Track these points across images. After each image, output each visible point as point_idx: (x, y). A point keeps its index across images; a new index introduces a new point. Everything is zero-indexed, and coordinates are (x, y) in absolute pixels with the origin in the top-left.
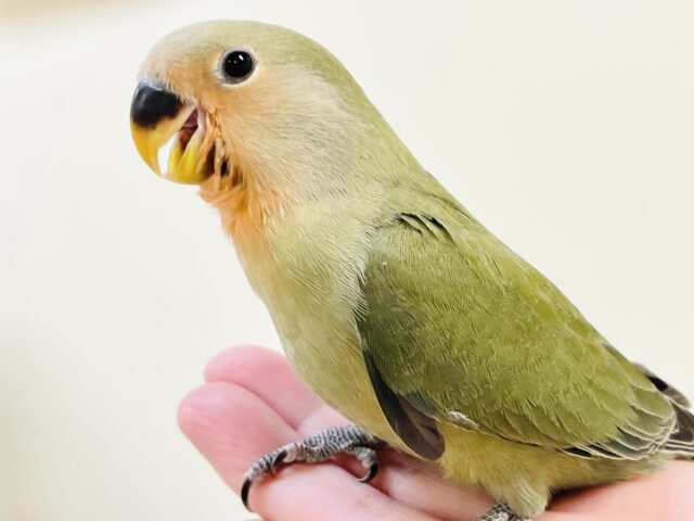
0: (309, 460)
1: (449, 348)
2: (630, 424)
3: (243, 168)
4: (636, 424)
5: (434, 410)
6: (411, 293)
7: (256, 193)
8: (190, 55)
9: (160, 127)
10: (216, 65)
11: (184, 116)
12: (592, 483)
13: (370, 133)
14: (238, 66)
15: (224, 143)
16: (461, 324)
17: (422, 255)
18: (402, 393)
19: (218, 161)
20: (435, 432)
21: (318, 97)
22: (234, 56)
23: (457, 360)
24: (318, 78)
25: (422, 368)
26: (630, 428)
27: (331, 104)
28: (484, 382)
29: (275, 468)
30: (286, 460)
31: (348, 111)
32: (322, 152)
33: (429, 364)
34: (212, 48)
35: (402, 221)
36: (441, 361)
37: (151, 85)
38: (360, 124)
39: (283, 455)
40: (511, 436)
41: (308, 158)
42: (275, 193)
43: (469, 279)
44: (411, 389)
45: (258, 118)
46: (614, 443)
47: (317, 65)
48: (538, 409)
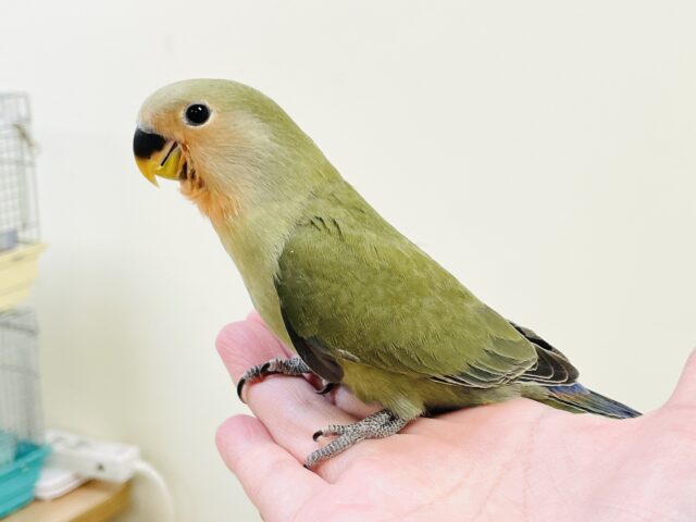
0: (285, 373)
1: (335, 308)
2: (481, 362)
3: (205, 178)
4: (488, 363)
5: (327, 348)
6: (309, 273)
7: (216, 197)
8: (165, 110)
9: (152, 157)
10: (182, 114)
11: (168, 148)
12: (458, 404)
13: (294, 157)
14: (198, 114)
15: (192, 162)
16: (343, 291)
17: (319, 246)
18: (305, 338)
19: (189, 172)
20: (334, 363)
21: (256, 134)
22: (195, 107)
23: (340, 315)
24: (257, 120)
25: (316, 322)
26: (481, 365)
27: (265, 138)
28: (360, 331)
29: (262, 374)
30: (269, 370)
31: (279, 143)
32: (259, 173)
33: (321, 319)
34: (179, 104)
35: (312, 223)
36: (329, 316)
37: (143, 130)
38: (287, 152)
39: (267, 365)
40: (384, 367)
41: (249, 177)
42: (228, 198)
43: (352, 262)
44: (310, 335)
45: (214, 150)
46: (464, 375)
47: (255, 110)
48: (401, 350)
